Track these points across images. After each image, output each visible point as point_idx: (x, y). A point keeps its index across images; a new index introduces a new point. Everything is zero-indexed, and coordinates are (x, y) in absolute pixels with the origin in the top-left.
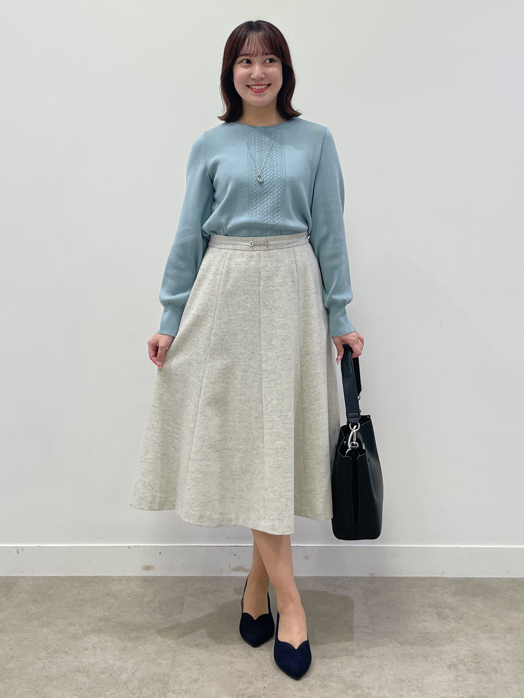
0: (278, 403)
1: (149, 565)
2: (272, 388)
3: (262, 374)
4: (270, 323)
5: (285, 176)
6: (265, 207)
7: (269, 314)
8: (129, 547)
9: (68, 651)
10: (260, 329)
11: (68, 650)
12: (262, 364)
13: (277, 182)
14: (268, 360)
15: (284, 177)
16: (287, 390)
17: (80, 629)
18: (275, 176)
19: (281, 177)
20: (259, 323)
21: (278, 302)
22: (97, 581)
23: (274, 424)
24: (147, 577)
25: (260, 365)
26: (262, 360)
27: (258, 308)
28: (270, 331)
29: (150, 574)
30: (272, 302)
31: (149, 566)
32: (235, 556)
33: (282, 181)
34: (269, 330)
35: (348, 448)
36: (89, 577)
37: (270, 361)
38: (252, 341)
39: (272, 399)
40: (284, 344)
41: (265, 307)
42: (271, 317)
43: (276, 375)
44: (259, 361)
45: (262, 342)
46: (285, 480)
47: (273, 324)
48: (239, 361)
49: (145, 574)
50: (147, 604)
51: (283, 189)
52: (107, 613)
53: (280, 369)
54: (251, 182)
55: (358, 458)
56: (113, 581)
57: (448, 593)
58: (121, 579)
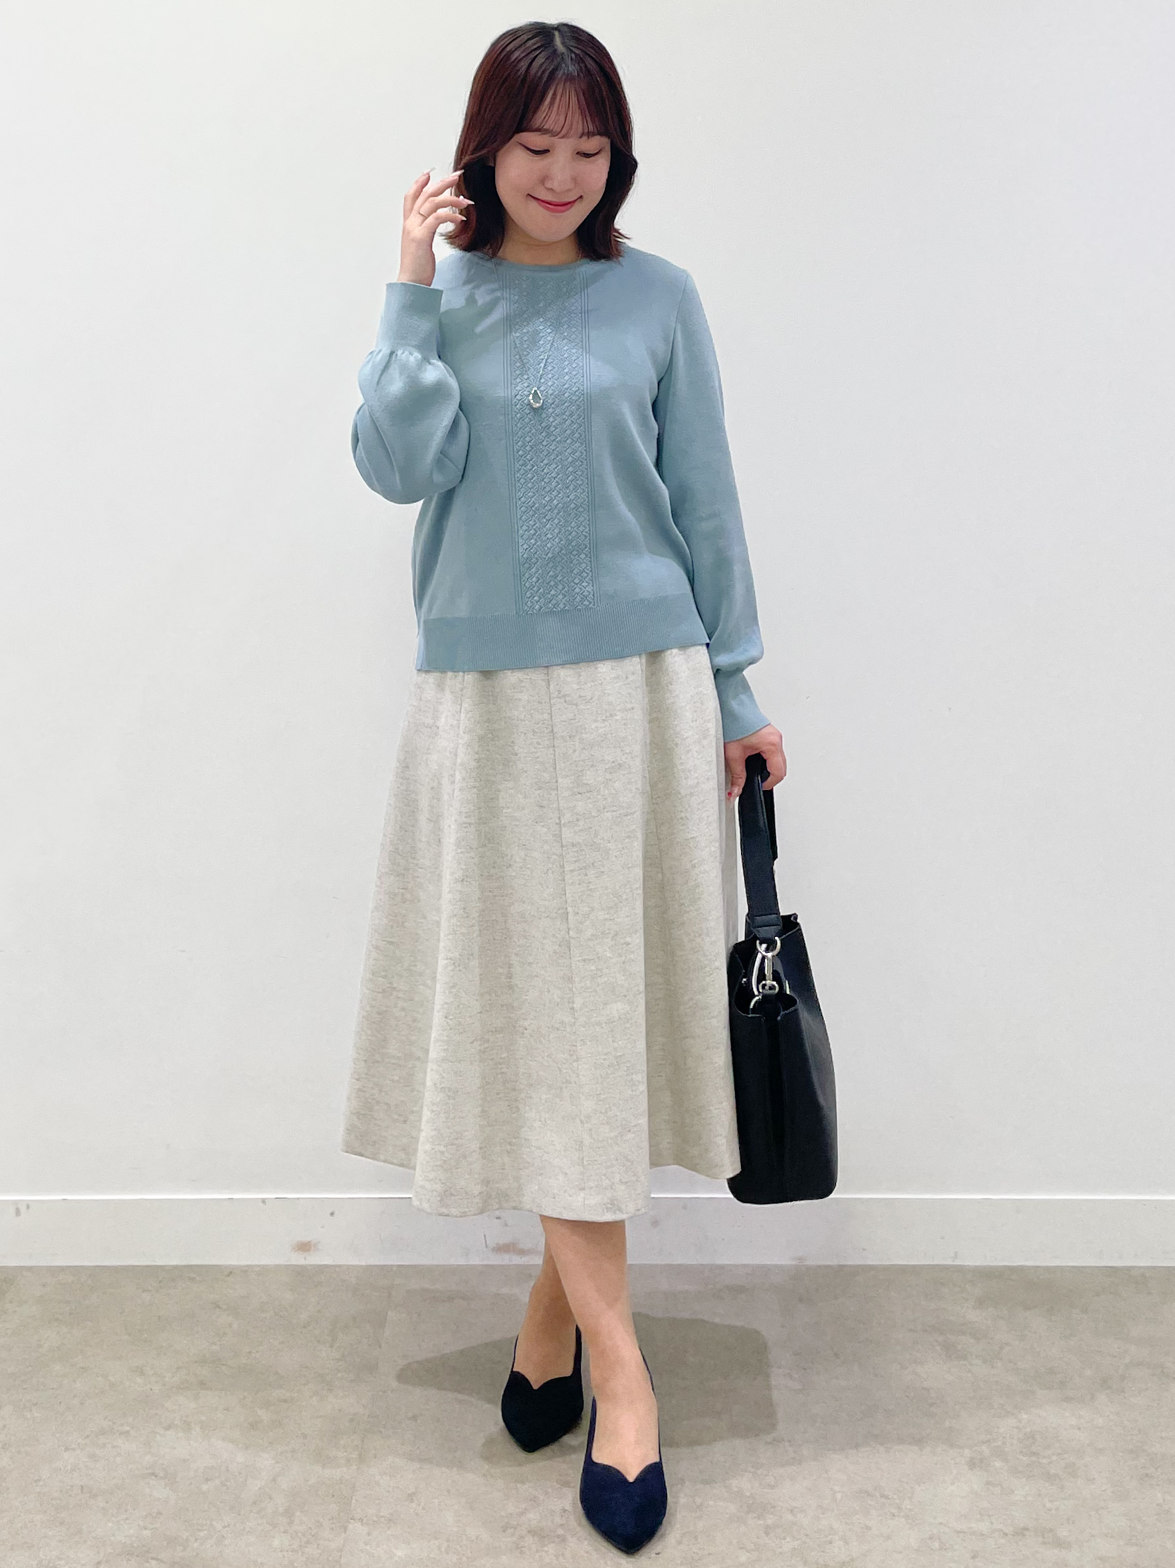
0: (608, 916)
1: (308, 1239)
2: (590, 882)
3: (564, 853)
4: (574, 736)
5: (589, 387)
6: (545, 462)
7: (572, 715)
8: (264, 1201)
9: (128, 1431)
10: (554, 751)
11: (128, 1428)
12: (563, 829)
13: (570, 402)
14: (578, 820)
15: (585, 390)
16: (626, 885)
17: (157, 1382)
18: (566, 389)
19: (579, 389)
20: (550, 736)
21: (589, 685)
22: (192, 1275)
23: (600, 967)
24: (302, 1266)
25: (557, 832)
26: (563, 822)
27: (545, 702)
28: (577, 752)
29: (313, 1259)
30: (577, 687)
31: (309, 1242)
32: (498, 1220)
33: (582, 398)
34: (575, 751)
35: (754, 996)
36: (175, 1267)
37: (581, 823)
38: (536, 780)
39: (593, 909)
40: (611, 780)
41: (563, 700)
42: (578, 722)
43: (597, 853)
44: (557, 824)
45: (560, 780)
46: (632, 1091)
47: (584, 736)
48: (517, 826)
49: (299, 1259)
50: (304, 1327)
51: (584, 419)
52: (215, 1348)
53: (606, 838)
54: (510, 403)
55: (779, 1018)
56: (228, 1276)
57: (967, 1300)
58: (246, 1272)
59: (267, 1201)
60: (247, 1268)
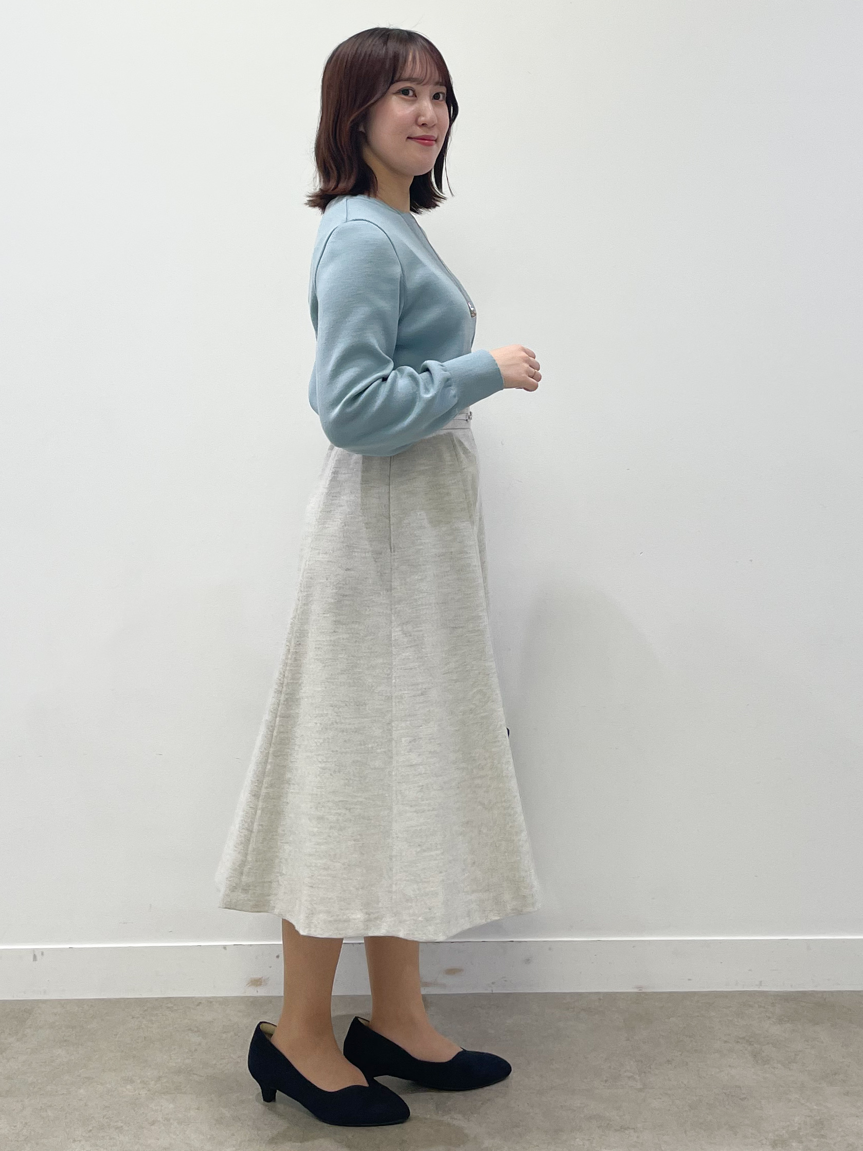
1: (259, 976)
8: (225, 947)
9: (122, 1126)
17: (143, 1088)
22: (170, 1005)
24: (256, 997)
29: (263, 992)
31: (260, 979)
36: (157, 999)
49: (253, 992)
52: (187, 1061)
56: (198, 1005)
57: (770, 1018)
58: (211, 1002)
59: (227, 947)
60: (211, 1000)
